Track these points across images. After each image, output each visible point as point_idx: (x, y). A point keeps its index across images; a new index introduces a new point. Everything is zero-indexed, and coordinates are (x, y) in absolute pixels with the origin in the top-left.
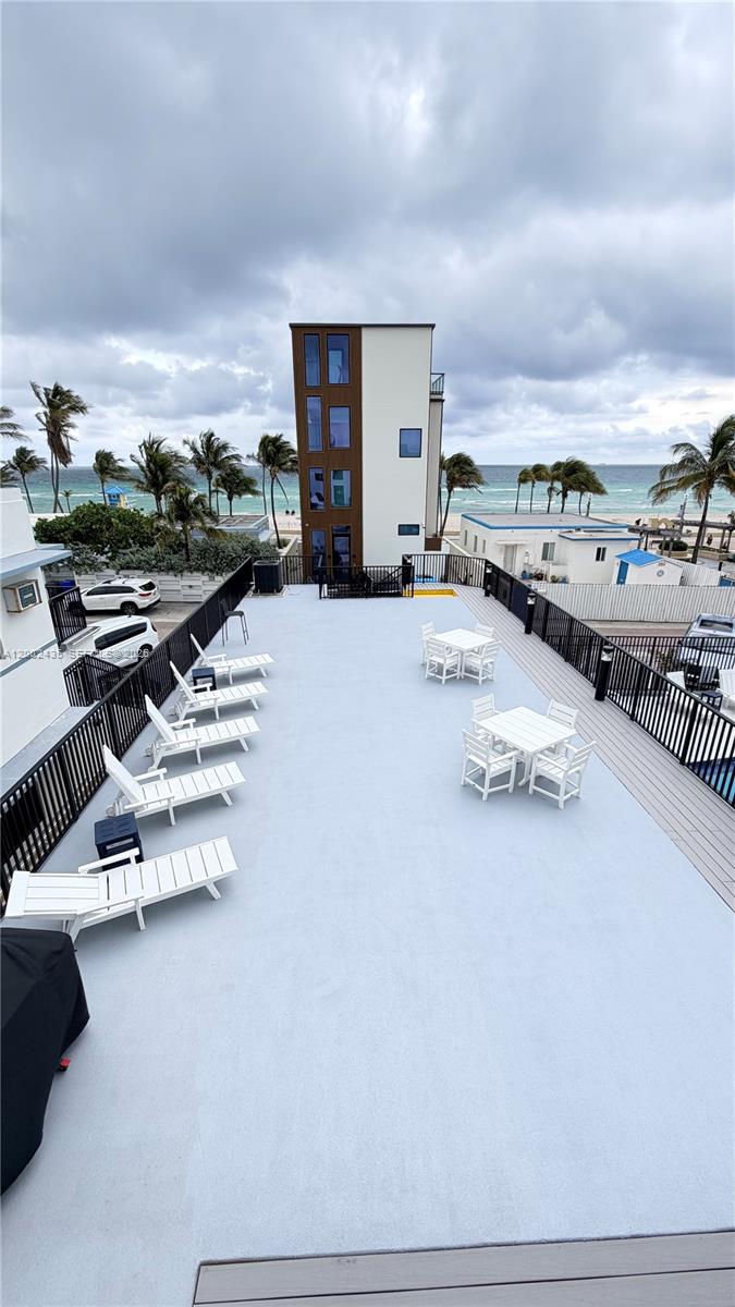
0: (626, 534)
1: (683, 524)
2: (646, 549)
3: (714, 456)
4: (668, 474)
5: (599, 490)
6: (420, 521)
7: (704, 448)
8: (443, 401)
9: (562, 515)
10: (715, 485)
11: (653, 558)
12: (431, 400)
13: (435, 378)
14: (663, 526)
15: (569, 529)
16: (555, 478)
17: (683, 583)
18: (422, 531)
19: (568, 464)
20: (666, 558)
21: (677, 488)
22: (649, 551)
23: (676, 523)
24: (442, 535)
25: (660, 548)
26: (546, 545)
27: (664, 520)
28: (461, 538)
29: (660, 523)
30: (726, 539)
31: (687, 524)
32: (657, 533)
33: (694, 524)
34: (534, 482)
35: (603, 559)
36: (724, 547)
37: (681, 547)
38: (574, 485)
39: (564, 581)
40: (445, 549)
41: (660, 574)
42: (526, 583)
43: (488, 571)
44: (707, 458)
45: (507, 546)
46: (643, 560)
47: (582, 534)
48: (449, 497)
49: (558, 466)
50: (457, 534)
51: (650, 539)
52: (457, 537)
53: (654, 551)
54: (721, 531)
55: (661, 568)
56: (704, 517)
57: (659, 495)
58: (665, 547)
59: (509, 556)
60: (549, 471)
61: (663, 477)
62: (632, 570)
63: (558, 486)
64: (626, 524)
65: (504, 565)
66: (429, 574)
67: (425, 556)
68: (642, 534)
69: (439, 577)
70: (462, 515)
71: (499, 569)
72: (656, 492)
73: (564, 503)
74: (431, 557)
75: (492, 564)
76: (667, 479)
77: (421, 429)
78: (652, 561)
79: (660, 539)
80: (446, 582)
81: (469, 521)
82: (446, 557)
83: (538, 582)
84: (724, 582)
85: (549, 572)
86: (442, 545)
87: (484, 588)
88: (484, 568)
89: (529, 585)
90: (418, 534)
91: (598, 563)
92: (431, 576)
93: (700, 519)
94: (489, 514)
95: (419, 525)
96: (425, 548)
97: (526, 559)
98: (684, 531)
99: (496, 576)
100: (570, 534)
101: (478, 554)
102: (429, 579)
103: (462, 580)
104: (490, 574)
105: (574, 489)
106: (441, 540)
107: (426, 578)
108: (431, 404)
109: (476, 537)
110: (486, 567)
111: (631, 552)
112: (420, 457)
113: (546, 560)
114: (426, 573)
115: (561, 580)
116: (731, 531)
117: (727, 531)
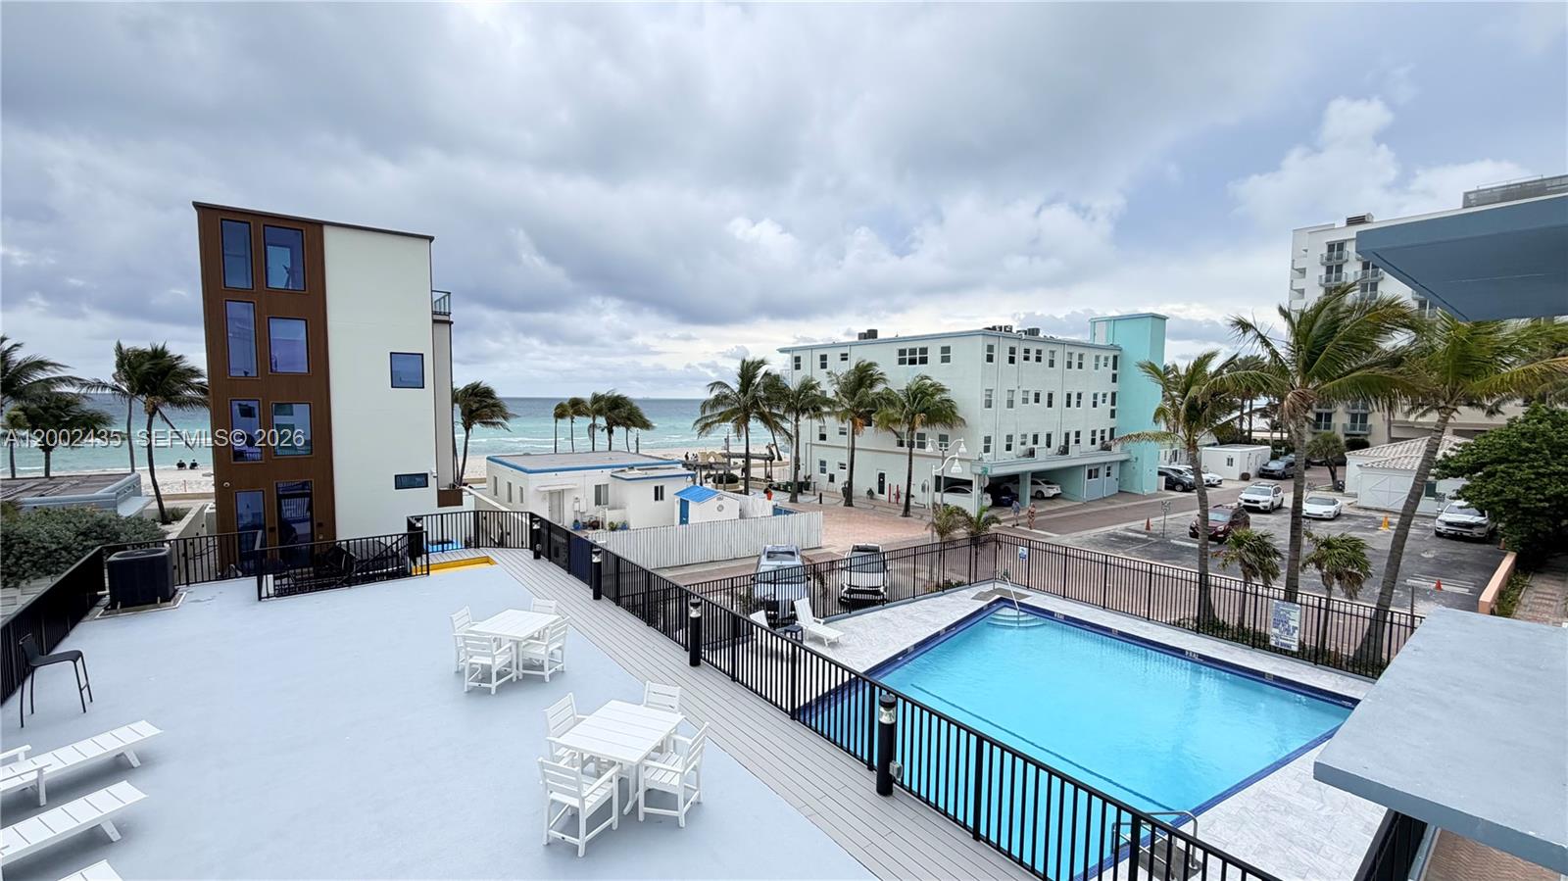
1: (729, 456)
2: (701, 484)
3: (744, 392)
4: (707, 408)
5: (646, 425)
6: (429, 467)
7: (734, 387)
8: (452, 322)
9: (610, 453)
10: (751, 419)
11: (710, 494)
12: (435, 321)
13: (437, 296)
14: (712, 460)
15: (622, 468)
16: (599, 412)
17: (742, 515)
18: (432, 482)
20: (721, 491)
21: (718, 421)
22: (704, 485)
23: (724, 456)
24: (461, 484)
25: (714, 481)
26: (598, 488)
27: (712, 454)
28: (488, 486)
29: (708, 456)
30: (769, 469)
31: (734, 457)
32: (710, 466)
33: (739, 456)
34: (572, 418)
35: (662, 498)
36: (769, 477)
37: (733, 480)
38: (620, 421)
39: (624, 527)
40: (468, 503)
41: (721, 508)
42: (581, 534)
43: (536, 527)
44: (740, 395)
45: (551, 493)
46: (701, 498)
47: (636, 473)
48: (467, 436)
49: (597, 399)
50: (482, 481)
51: (704, 473)
52: (484, 485)
53: (709, 485)
54: (763, 462)
55: (720, 502)
56: (747, 449)
57: (703, 428)
58: (718, 480)
59: (556, 503)
60: (589, 405)
61: (703, 412)
62: (692, 506)
63: (601, 421)
64: (677, 459)
65: (551, 515)
66: (450, 539)
67: (442, 515)
68: (695, 469)
69: (466, 541)
70: (488, 458)
71: (549, 523)
72: (698, 426)
73: (610, 440)
74: (449, 516)
75: (537, 516)
76: (708, 413)
77: (422, 355)
78: (710, 496)
79: (713, 472)
80: (477, 546)
81: (499, 465)
82: (472, 514)
83: (595, 531)
84: (777, 511)
85: (605, 519)
86: (464, 498)
87: (531, 549)
88: (528, 523)
89: (587, 537)
90: (427, 486)
91: (657, 502)
92: (454, 541)
93: (744, 451)
94: (525, 454)
95: (427, 474)
96: (441, 504)
97: (577, 505)
98: (732, 463)
99: (546, 532)
100: (623, 473)
101: (517, 505)
102: (450, 545)
103: (496, 541)
104: (538, 530)
105: (618, 424)
106: (461, 490)
107: (445, 545)
108: (435, 325)
109: (510, 484)
110: (531, 522)
111: (688, 489)
112: (423, 387)
113: (600, 504)
114: (445, 538)
115: (620, 526)
116: (771, 461)
117: (768, 462)
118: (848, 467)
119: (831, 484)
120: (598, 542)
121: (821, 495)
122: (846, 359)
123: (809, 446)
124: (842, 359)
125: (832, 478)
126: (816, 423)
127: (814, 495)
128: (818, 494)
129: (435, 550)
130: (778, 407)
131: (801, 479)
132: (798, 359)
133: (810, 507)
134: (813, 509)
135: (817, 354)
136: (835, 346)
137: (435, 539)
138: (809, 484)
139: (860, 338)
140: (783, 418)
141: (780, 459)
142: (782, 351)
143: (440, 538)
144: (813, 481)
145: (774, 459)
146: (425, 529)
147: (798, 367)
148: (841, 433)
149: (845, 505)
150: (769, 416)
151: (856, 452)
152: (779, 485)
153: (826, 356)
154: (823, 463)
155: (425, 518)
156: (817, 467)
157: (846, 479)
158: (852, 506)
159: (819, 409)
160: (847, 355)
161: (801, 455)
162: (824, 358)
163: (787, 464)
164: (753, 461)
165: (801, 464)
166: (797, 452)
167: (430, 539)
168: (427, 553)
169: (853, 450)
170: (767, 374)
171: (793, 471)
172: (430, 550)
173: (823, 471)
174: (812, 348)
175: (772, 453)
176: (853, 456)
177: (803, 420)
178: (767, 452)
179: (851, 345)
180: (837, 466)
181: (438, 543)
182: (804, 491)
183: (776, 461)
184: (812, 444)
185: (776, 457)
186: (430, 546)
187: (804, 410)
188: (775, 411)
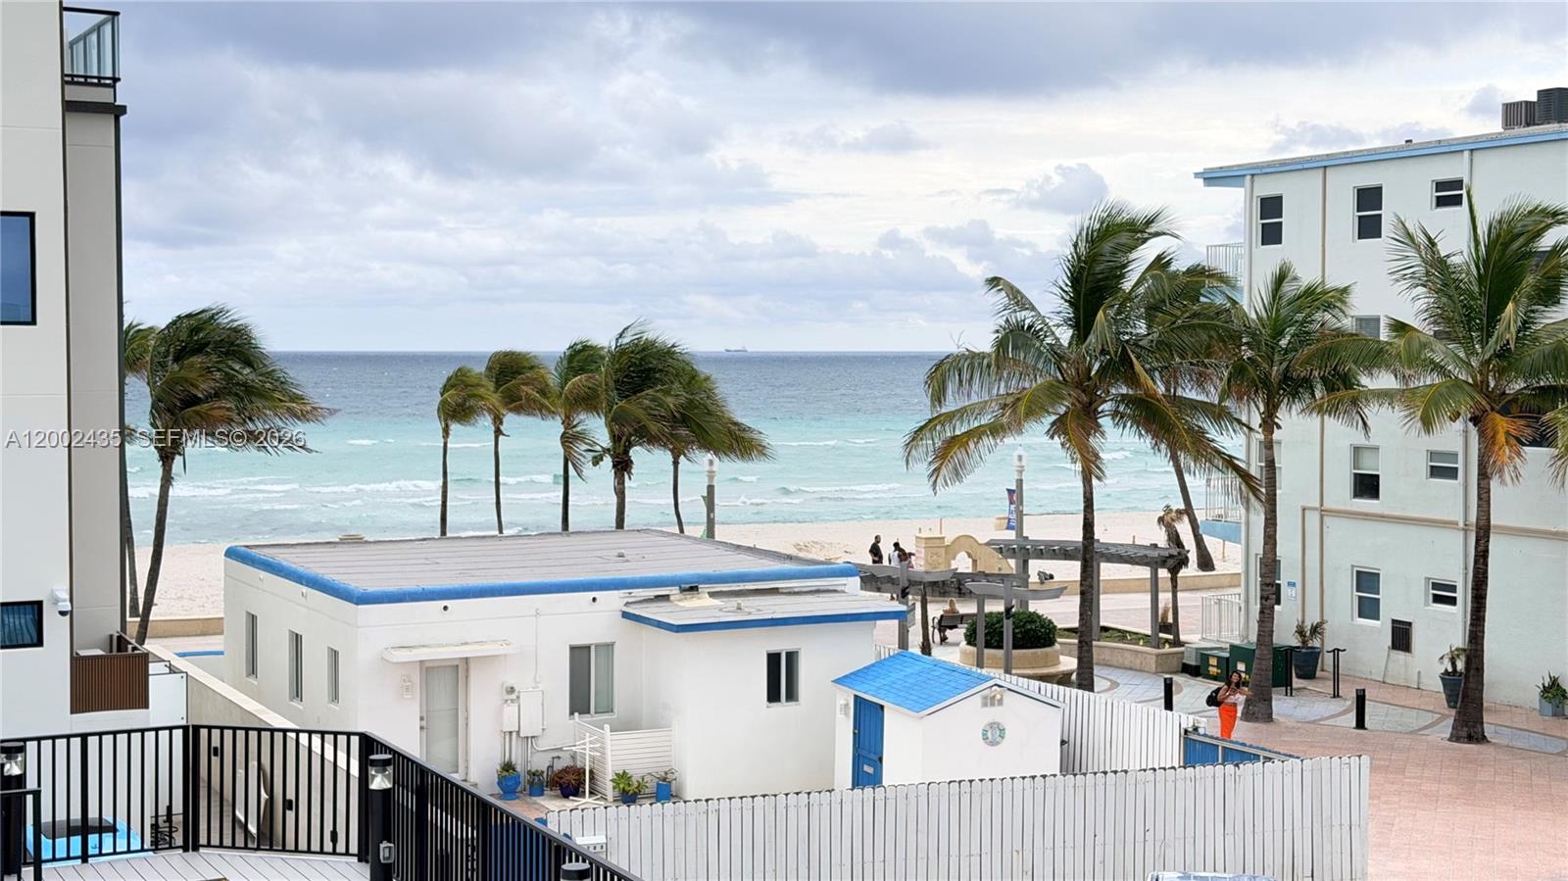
0: (855, 597)
1: (1024, 551)
2: (926, 649)
3: (1082, 324)
4: (951, 388)
5: (738, 442)
6: (47, 583)
7: (1051, 305)
8: (123, 110)
9: (620, 539)
10: (1105, 422)
11: (954, 684)
12: (70, 107)
13: (76, 25)
14: (963, 564)
15: (660, 588)
16: (587, 401)
17: (1071, 761)
18: (55, 628)
19: (621, 352)
20: (997, 674)
21: (996, 430)
22: (938, 652)
23: (1004, 549)
24: (142, 637)
25: (971, 638)
26: (580, 655)
27: (965, 542)
28: (230, 643)
29: (951, 551)
30: (1165, 598)
31: (1039, 554)
32: (955, 586)
33: (1062, 552)
34: (498, 420)
35: (792, 696)
36: (1165, 627)
37: (1035, 634)
38: (654, 427)
39: (665, 790)
40: (166, 702)
41: (994, 734)
42: (525, 810)
43: (379, 782)
44: (1065, 335)
45: (428, 669)
46: (926, 697)
47: (703, 607)
48: (167, 480)
49: (581, 358)
50: (208, 627)
51: (936, 611)
52: (214, 643)
53: (955, 651)
54: (1144, 572)
55: (993, 714)
56: (1088, 526)
57: (943, 454)
58: (988, 635)
59: (442, 703)
60: (553, 380)
61: (938, 397)
62: (899, 730)
63: (597, 429)
64: (841, 560)
65: (428, 744)
66: (108, 817)
67: (84, 737)
68: (904, 594)
69: (155, 827)
70: (231, 553)
71: (423, 771)
72: (930, 444)
73: (620, 493)
74: (108, 740)
75: (386, 748)
76: (951, 404)
77: (31, 216)
78: (957, 690)
79: (967, 608)
80: (191, 844)
81: (263, 574)
82: (178, 734)
83: (569, 804)
84: (1196, 750)
85: (602, 761)
86: (153, 683)
87: (362, 857)
88: (355, 771)
89: (544, 822)
90: (39, 643)
91: (777, 708)
92: (122, 825)
93: (1076, 535)
94: (343, 542)
95: (39, 604)
96: (80, 704)
97: (511, 710)
98: (1034, 578)
99: (411, 802)
100: (664, 606)
101: (317, 710)
102: (108, 838)
103: (253, 829)
104: (385, 792)
105: (651, 439)
106: (145, 658)
107: (93, 839)
108: (71, 117)
109: (297, 640)
110: (365, 764)
111: (880, 663)
112: (33, 322)
113: (585, 711)
114: (93, 814)
115: (651, 786)
116: (1174, 572)
117: (1163, 573)
118: (1464, 595)
119: (1400, 655)
120: (581, 841)
121: (1361, 699)
122: (1456, 201)
123: (1313, 519)
124: (1441, 202)
125: (1401, 637)
126: (1340, 433)
127: (1336, 695)
128: (1349, 692)
129: (61, 853)
130: (1201, 381)
131: (1285, 635)
132: (1271, 206)
133: (1316, 740)
134: (1332, 746)
135: (1344, 187)
136: (1410, 152)
137: (61, 816)
138: (1314, 656)
139: (1509, 122)
140: (1219, 414)
141: (1206, 563)
142: (1213, 178)
143: (76, 814)
144: (1329, 646)
145: (1183, 562)
146: (31, 784)
147: (1272, 235)
148: (1436, 472)
149: (1455, 737)
150: (1171, 411)
151: (1496, 545)
152: (1204, 656)
153: (1378, 191)
154: (1367, 581)
155: (31, 746)
156: (1344, 596)
157: (1458, 639)
158: (1481, 739)
159: (1347, 381)
160: (1457, 184)
161: (1287, 549)
162: (1369, 198)
163: (1233, 580)
164: (1108, 571)
165: (1283, 582)
166: (1270, 539)
167: (46, 817)
168: (38, 863)
169: (1483, 532)
170: (1161, 263)
171: (1256, 608)
172: (46, 854)
173: (1369, 608)
174: (1324, 166)
175: (1179, 544)
176: (1482, 556)
177: (1296, 423)
178: (1160, 538)
179: (1476, 147)
180: (1420, 593)
181: (70, 831)
182: (1296, 683)
183: (1191, 570)
184: (1324, 512)
185: (1193, 556)
186: (46, 842)
187: (1293, 386)
188: (1192, 394)
